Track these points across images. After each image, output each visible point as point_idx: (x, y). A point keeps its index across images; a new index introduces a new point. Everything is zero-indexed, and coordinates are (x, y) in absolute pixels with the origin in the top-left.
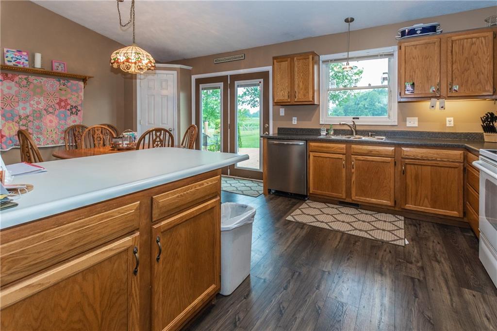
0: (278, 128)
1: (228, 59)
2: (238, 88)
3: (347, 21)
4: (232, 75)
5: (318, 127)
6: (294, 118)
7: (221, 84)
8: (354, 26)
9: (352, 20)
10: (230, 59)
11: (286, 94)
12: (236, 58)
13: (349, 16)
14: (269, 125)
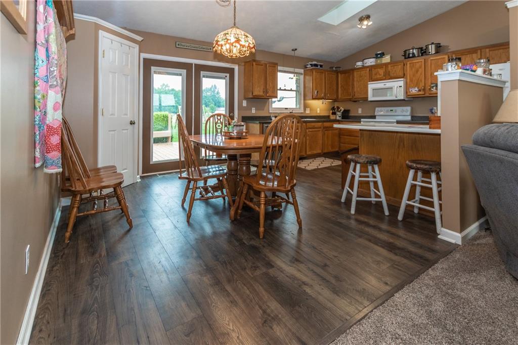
0: (242, 117)
1: (194, 47)
2: (203, 79)
3: (293, 50)
4: (197, 64)
5: (269, 115)
6: (253, 108)
7: (184, 72)
8: (297, 53)
9: (296, 49)
10: (197, 48)
11: (262, 91)
12: (204, 49)
13: (294, 48)
14: (234, 114)
